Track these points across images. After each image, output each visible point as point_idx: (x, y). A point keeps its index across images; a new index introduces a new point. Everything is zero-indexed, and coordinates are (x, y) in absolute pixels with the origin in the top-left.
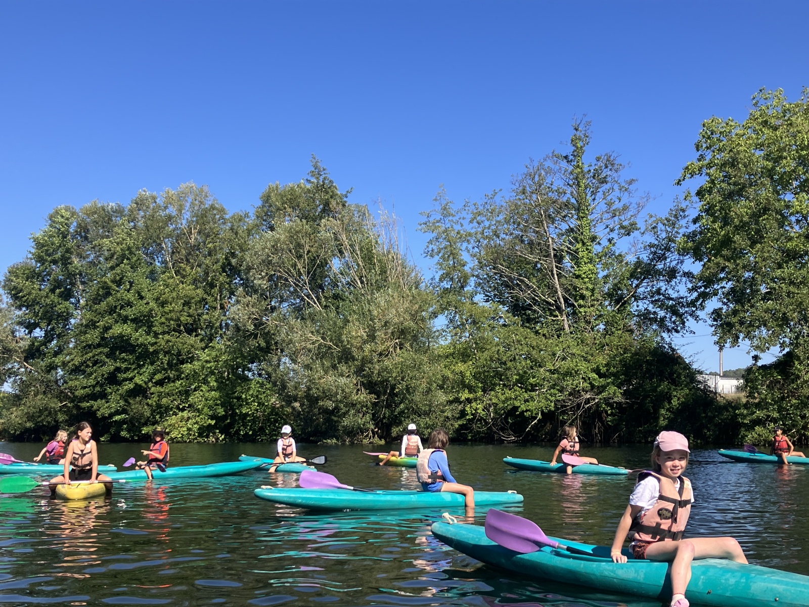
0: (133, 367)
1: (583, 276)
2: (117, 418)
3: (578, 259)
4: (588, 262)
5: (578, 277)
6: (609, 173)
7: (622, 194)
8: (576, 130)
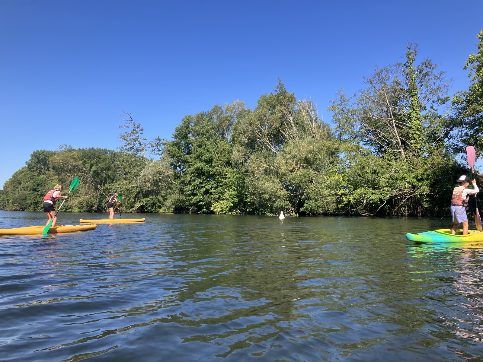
0: (205, 181)
1: (414, 127)
2: (201, 203)
3: (411, 118)
4: (417, 120)
5: (410, 128)
6: (429, 70)
7: (436, 80)
8: (409, 49)
